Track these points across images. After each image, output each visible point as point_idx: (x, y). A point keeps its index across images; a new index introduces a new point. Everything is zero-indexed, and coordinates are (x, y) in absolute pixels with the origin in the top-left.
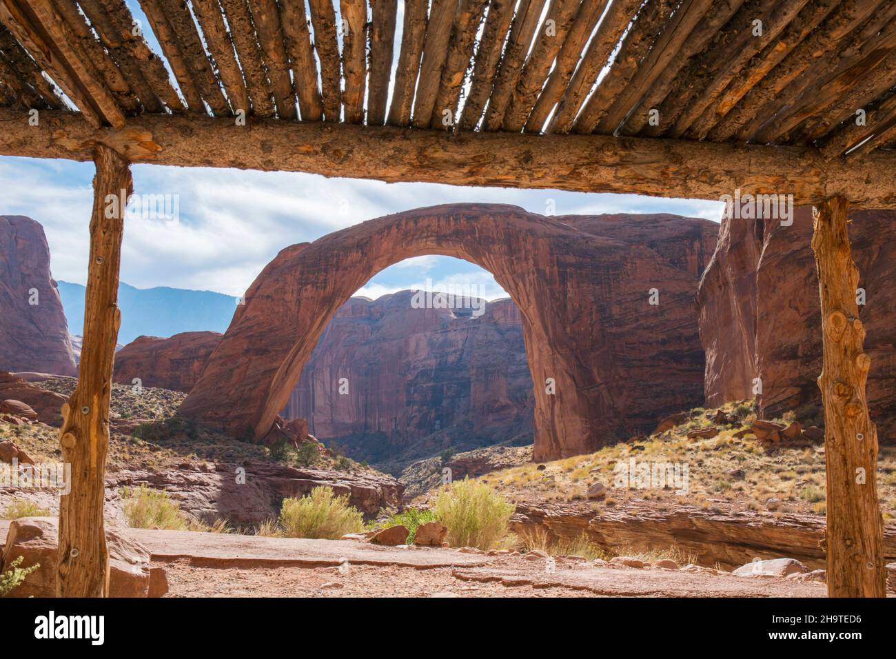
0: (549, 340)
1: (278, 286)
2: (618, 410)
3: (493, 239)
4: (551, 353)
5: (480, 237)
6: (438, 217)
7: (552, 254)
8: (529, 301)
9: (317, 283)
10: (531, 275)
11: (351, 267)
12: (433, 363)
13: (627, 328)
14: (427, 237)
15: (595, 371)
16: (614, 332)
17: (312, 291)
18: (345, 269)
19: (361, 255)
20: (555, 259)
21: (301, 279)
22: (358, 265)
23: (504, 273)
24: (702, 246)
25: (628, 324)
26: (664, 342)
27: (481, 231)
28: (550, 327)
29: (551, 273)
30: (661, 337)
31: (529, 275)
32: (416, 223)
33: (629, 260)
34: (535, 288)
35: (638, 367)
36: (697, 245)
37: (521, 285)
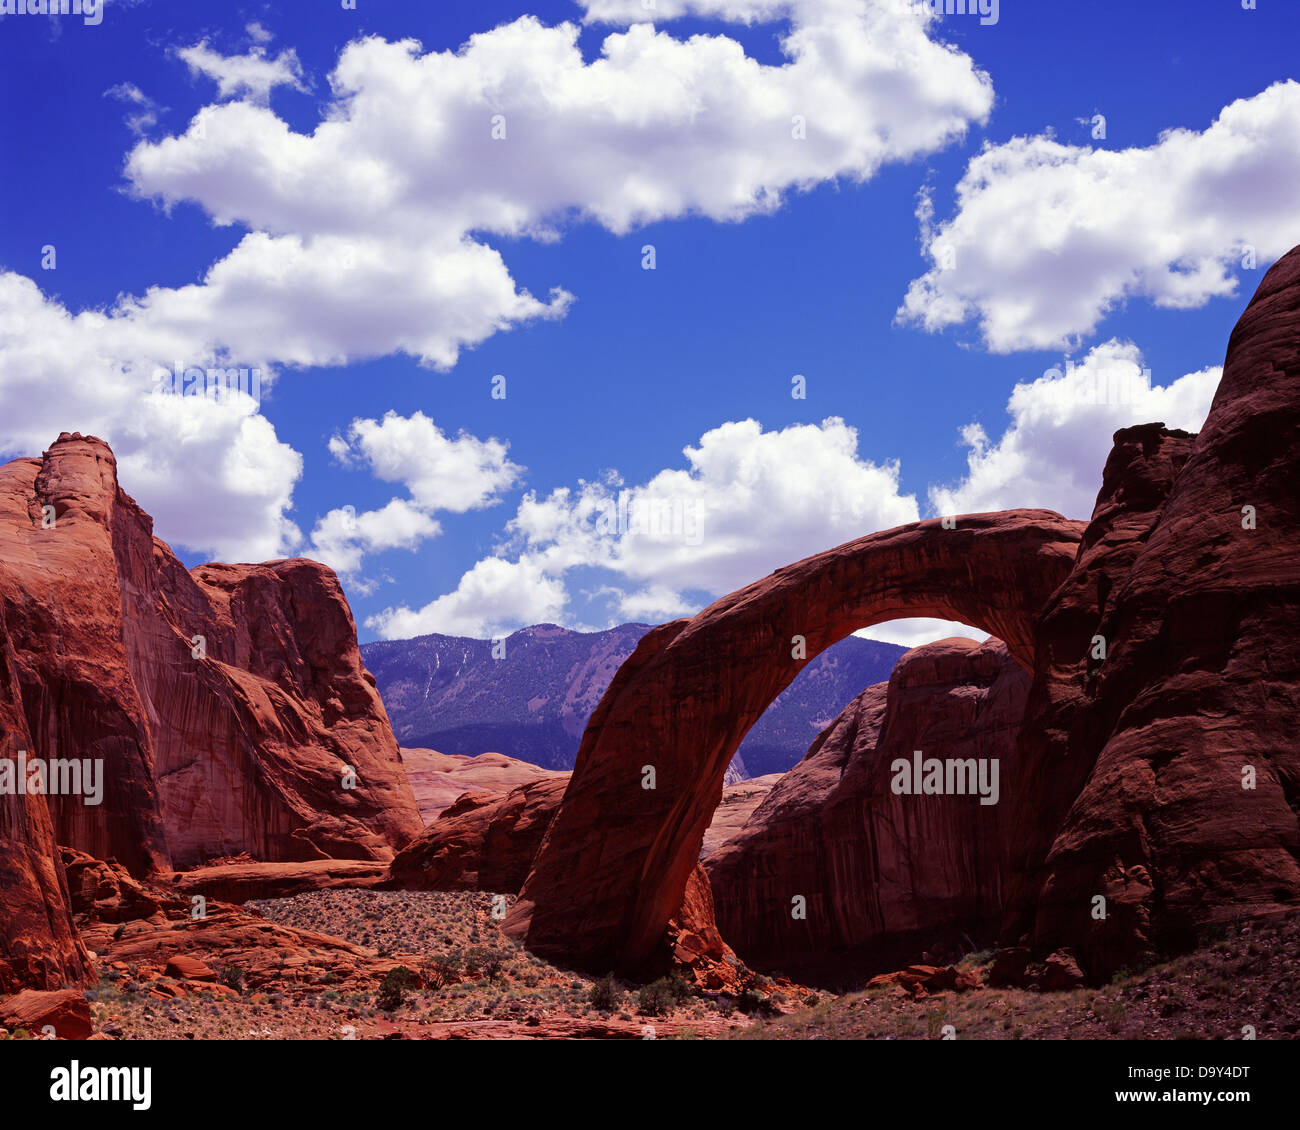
1: (639, 703)
3: (998, 581)
5: (975, 580)
9: (703, 692)
11: (757, 657)
17: (695, 707)
18: (748, 661)
19: (772, 634)
21: (676, 687)
27: (977, 569)
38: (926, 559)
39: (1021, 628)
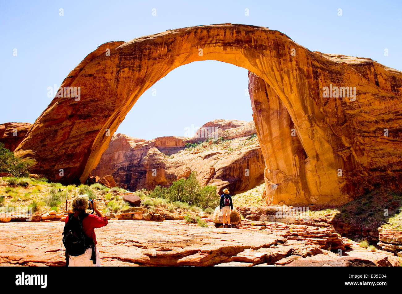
0: (309, 117)
1: (99, 68)
2: (365, 165)
3: (265, 46)
4: (309, 126)
5: (255, 45)
6: (225, 28)
7: (308, 59)
8: (291, 90)
9: (133, 67)
10: (295, 71)
11: (159, 58)
12: (126, 164)
13: (355, 112)
14: (216, 43)
15: (343, 138)
16: (350, 113)
17: (128, 73)
18: (155, 59)
19: (167, 51)
20: (310, 62)
21: (120, 63)
22: (165, 57)
23: (273, 70)
24: (375, 70)
25: (356, 109)
26: (377, 122)
27: (256, 41)
28: (309, 108)
29: (308, 71)
30: (374, 119)
31: (293, 72)
32: (208, 32)
33: (345, 71)
34: (297, 81)
35: (368, 137)
36: (372, 68)
37: (286, 78)
38: (235, 35)
39: (274, 64)
